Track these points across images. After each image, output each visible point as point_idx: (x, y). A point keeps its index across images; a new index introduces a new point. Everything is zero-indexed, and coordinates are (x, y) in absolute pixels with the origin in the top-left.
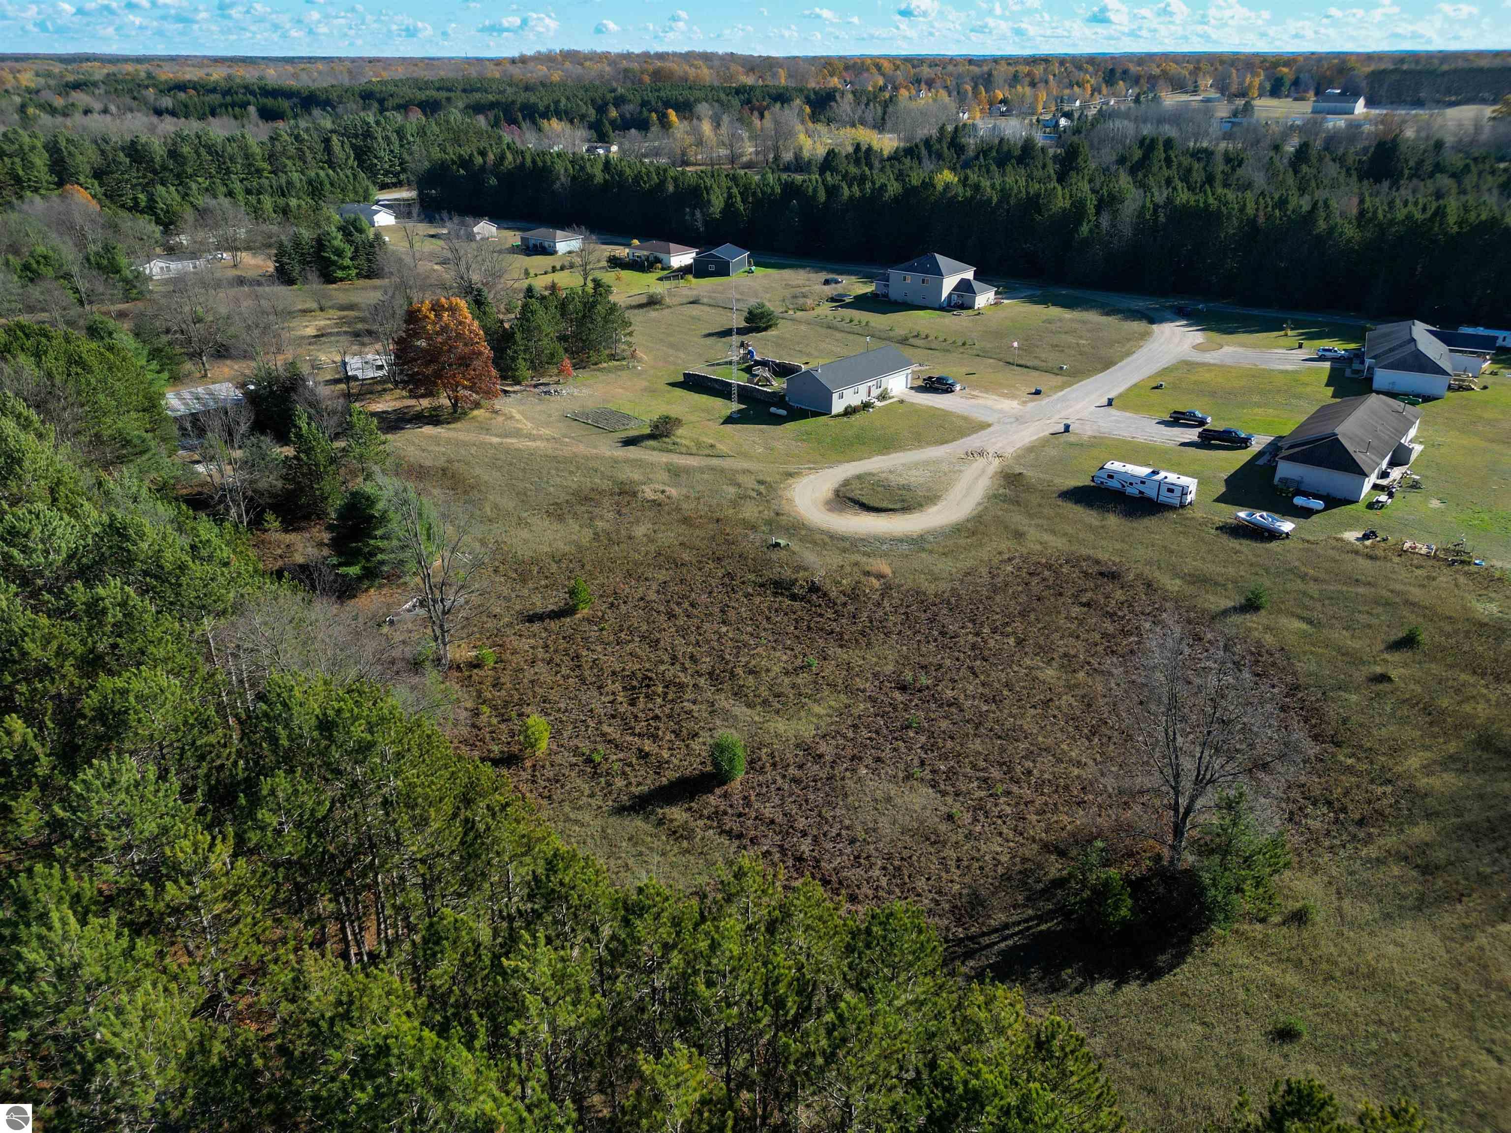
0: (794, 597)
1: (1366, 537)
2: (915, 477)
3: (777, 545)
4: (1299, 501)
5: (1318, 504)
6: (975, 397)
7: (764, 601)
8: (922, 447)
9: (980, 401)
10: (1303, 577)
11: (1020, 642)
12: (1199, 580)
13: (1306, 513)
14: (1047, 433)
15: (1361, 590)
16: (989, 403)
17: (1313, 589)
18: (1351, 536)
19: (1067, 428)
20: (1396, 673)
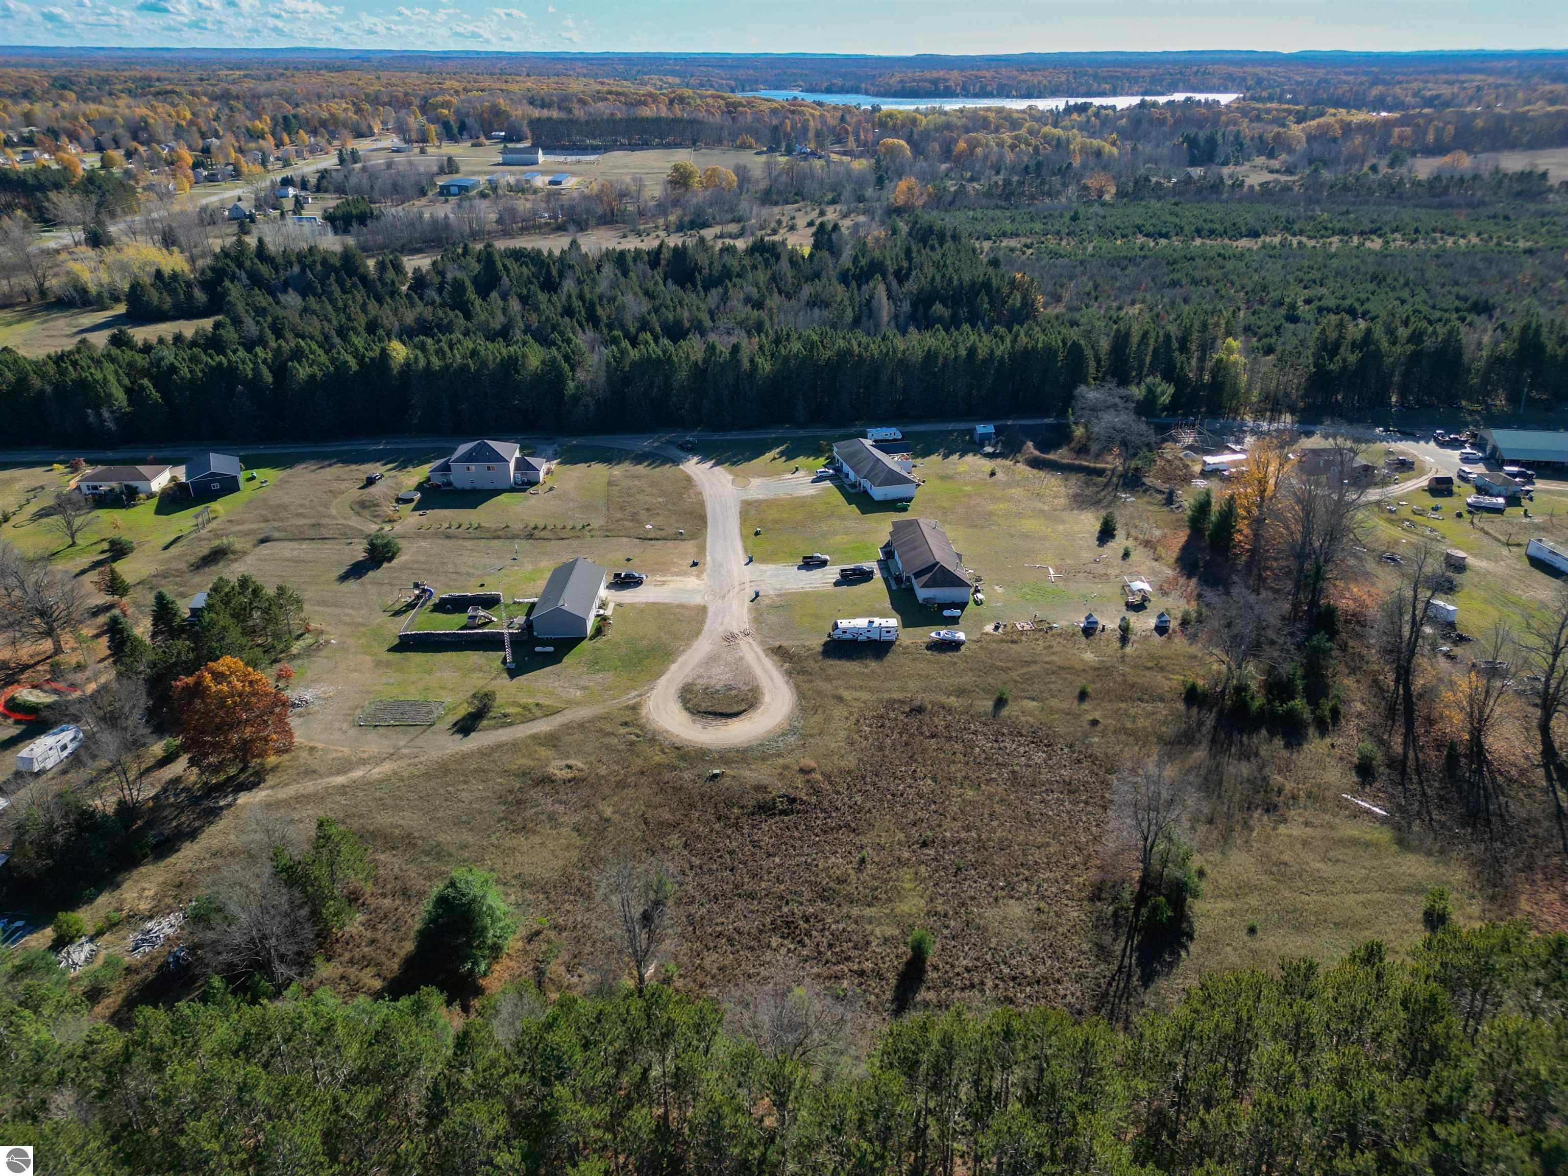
0: (784, 812)
1: (997, 628)
2: (721, 675)
3: (715, 776)
4: (947, 613)
5: (957, 612)
6: (663, 583)
7: (770, 825)
8: (688, 645)
9: (672, 585)
10: (1002, 669)
11: (934, 779)
12: (961, 692)
13: (954, 621)
14: (747, 603)
15: (1034, 668)
16: (680, 585)
17: (1014, 675)
18: (989, 628)
19: (757, 595)
20: (1097, 715)
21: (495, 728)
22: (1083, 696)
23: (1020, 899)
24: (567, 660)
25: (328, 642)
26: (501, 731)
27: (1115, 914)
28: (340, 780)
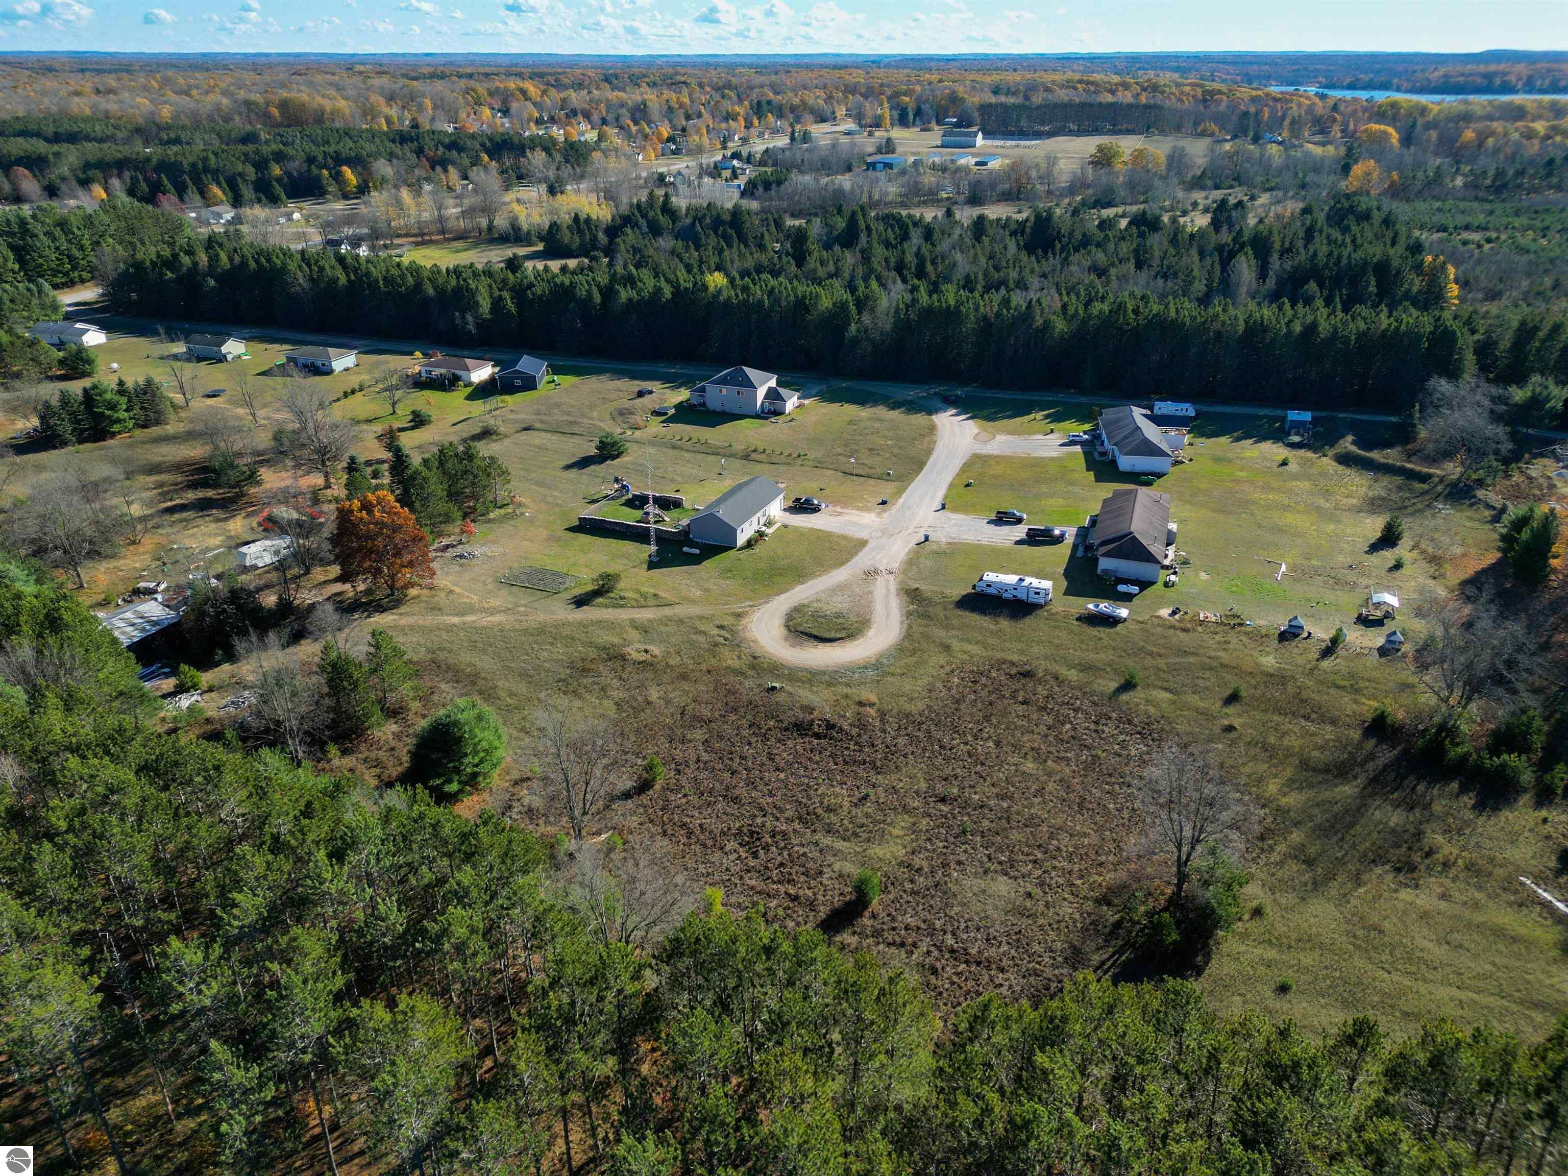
0: (817, 736)
1: (1174, 613)
2: (839, 603)
3: (774, 688)
4: (1122, 588)
5: (1135, 589)
6: (839, 514)
7: (797, 744)
8: (826, 571)
9: (846, 518)
10: (1151, 654)
11: (998, 744)
12: (1085, 668)
13: (1127, 598)
14: (912, 544)
15: (1191, 659)
16: (855, 519)
17: (1161, 662)
18: (1165, 612)
19: (927, 538)
20: (1236, 722)
21: (606, 607)
22: (1233, 698)
23: (1016, 878)
24: (707, 564)
25: (522, 514)
26: (610, 610)
27: (1118, 925)
28: (456, 620)
